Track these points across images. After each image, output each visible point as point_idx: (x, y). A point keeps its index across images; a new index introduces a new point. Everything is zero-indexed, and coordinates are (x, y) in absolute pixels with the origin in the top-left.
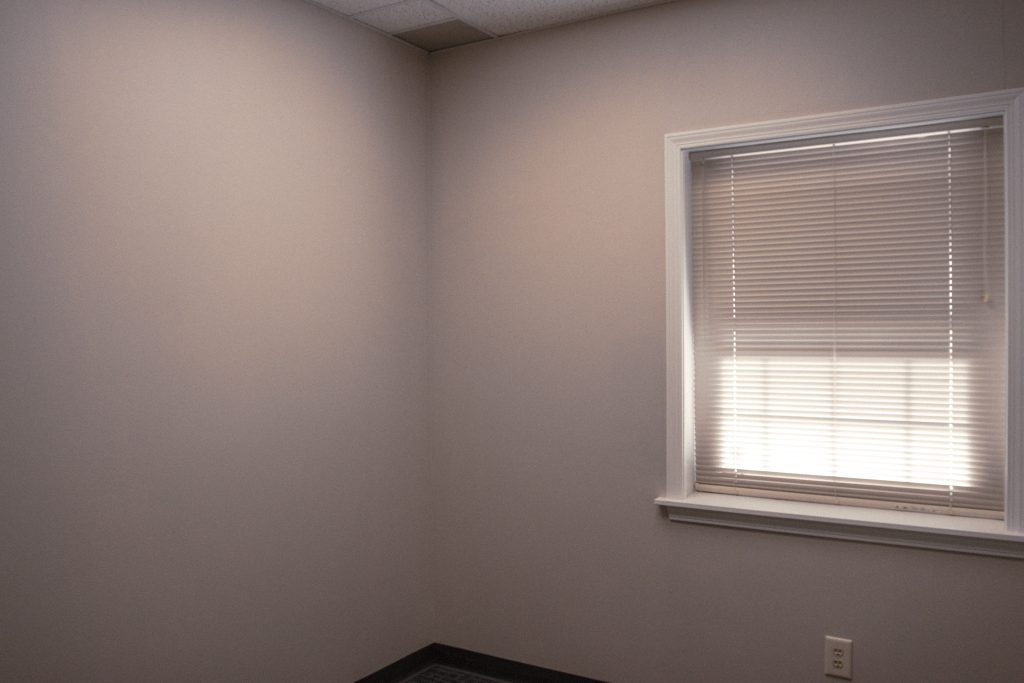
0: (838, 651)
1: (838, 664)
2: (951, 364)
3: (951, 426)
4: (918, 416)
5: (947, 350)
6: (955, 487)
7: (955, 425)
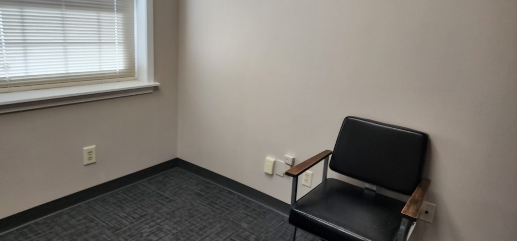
0: (90, 152)
1: (90, 158)
2: (116, 15)
3: (117, 44)
4: (104, 40)
5: (114, 9)
6: (119, 70)
7: (119, 43)
